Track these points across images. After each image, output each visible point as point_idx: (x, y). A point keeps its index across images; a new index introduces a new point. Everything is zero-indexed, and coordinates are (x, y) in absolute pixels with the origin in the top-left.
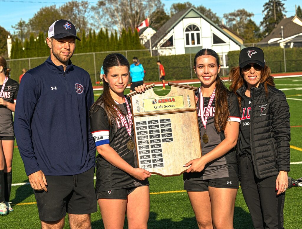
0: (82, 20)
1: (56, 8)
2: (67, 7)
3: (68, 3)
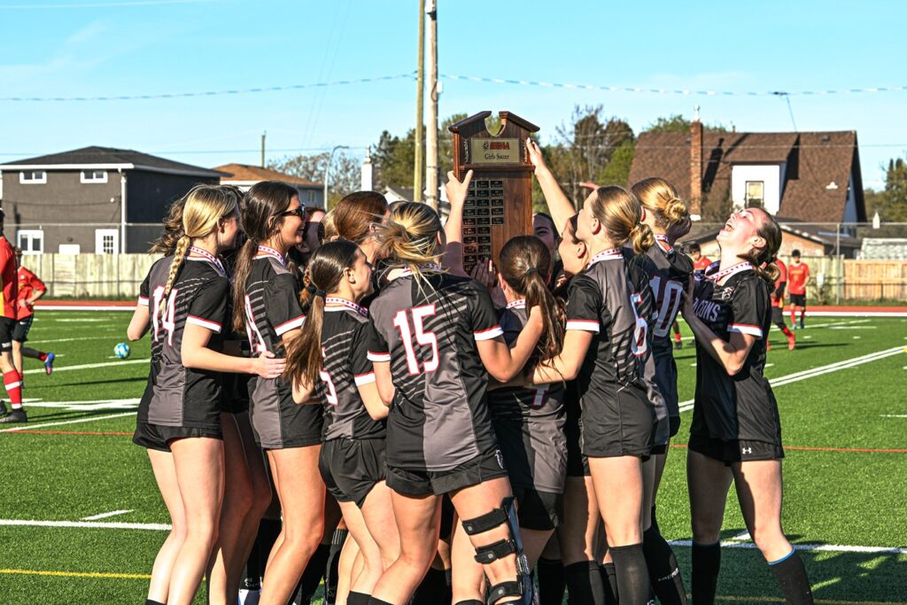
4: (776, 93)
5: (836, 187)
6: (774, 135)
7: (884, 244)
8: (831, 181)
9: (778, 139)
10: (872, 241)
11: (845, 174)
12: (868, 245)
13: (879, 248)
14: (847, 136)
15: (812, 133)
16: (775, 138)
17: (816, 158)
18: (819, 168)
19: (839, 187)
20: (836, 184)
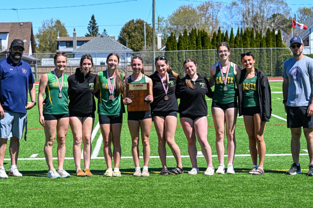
0: (215, 18)
1: (193, 7)
2: (203, 6)
3: (205, 3)
4: (13, 9)
5: (26, 41)
6: (3, 23)
7: (49, 60)
8: (24, 39)
9: (5, 25)
10: (45, 59)
11: (29, 37)
12: (44, 61)
13: (48, 62)
14: (29, 24)
15: (17, 23)
16: (4, 24)
17: (19, 31)
18: (20, 35)
19: (27, 41)
20: (26, 40)
